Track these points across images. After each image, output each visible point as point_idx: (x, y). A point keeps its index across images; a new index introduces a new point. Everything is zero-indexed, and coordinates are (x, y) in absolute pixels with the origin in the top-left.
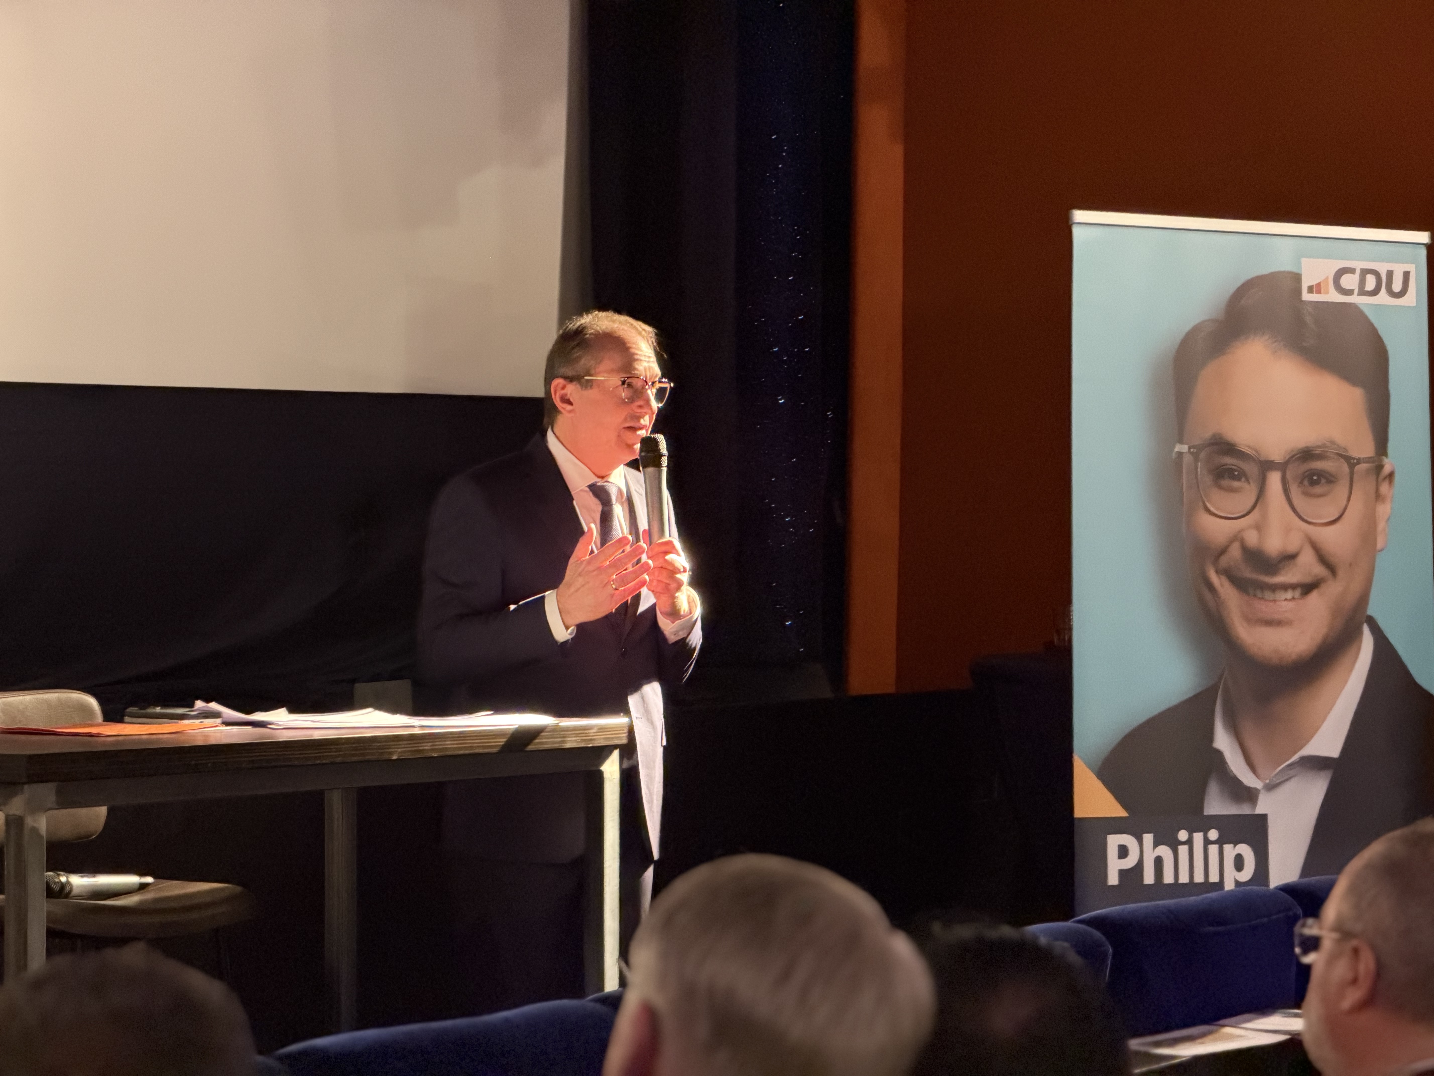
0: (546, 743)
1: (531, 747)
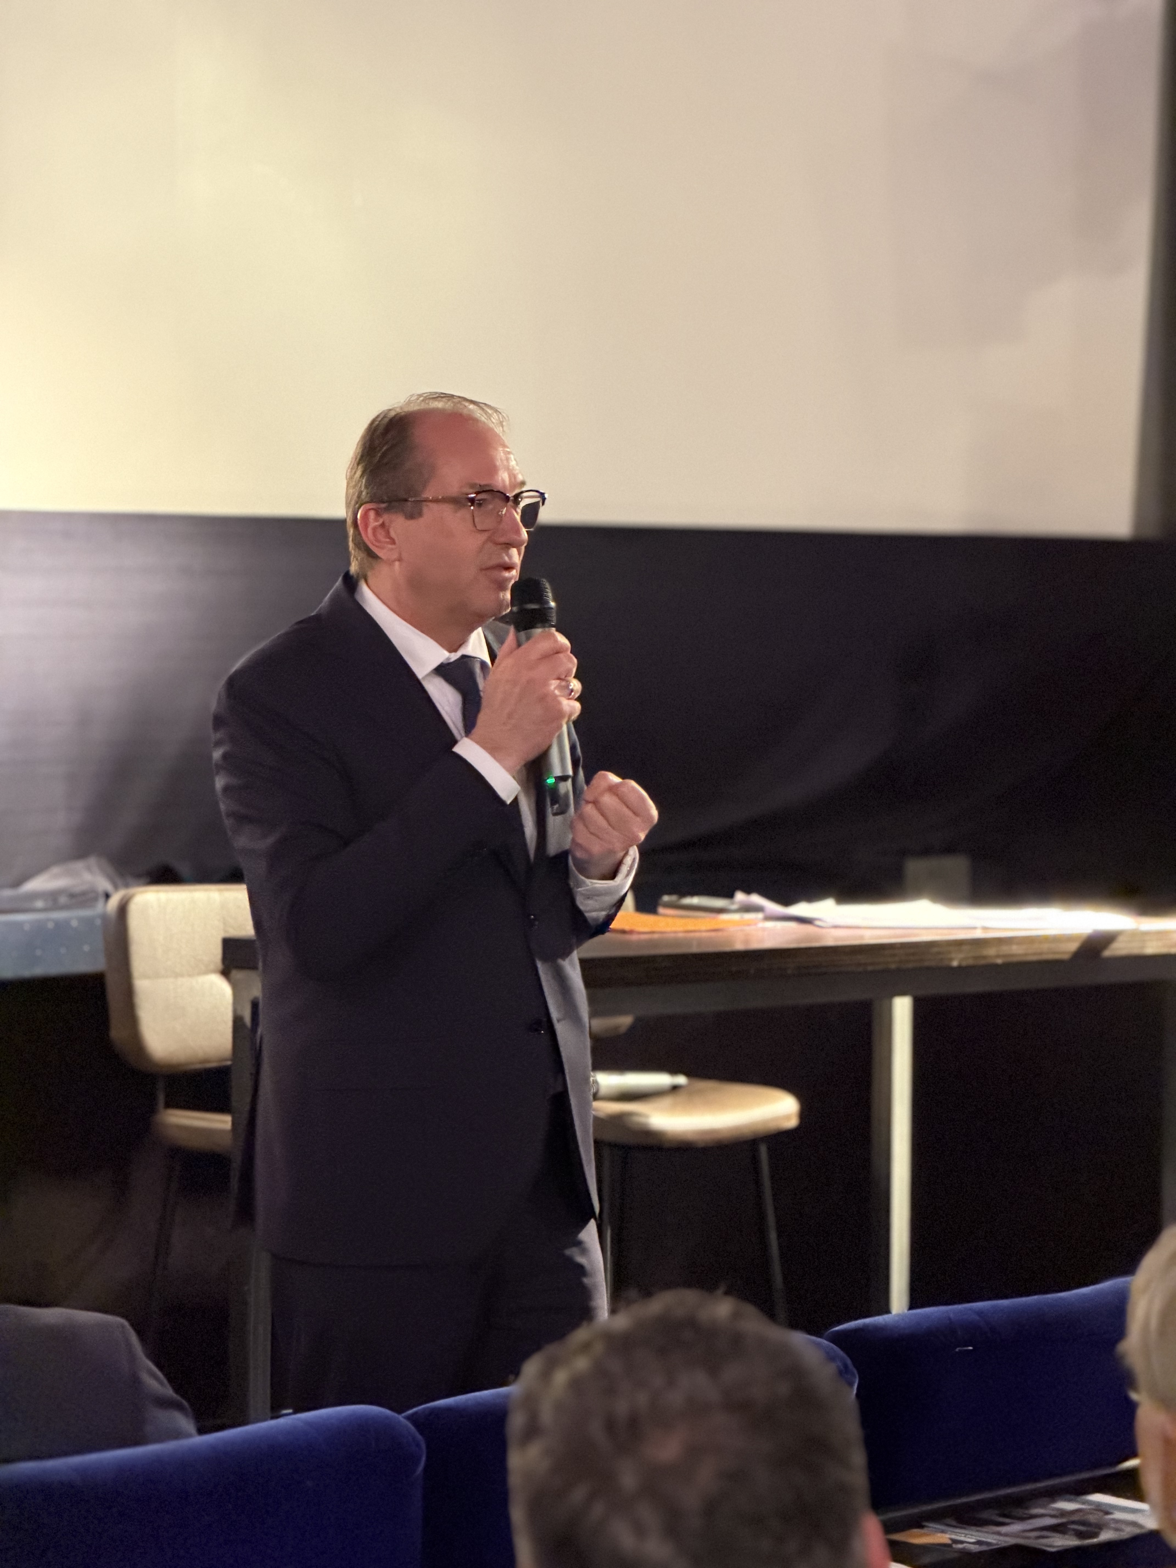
0: (1122, 949)
1: (1106, 953)
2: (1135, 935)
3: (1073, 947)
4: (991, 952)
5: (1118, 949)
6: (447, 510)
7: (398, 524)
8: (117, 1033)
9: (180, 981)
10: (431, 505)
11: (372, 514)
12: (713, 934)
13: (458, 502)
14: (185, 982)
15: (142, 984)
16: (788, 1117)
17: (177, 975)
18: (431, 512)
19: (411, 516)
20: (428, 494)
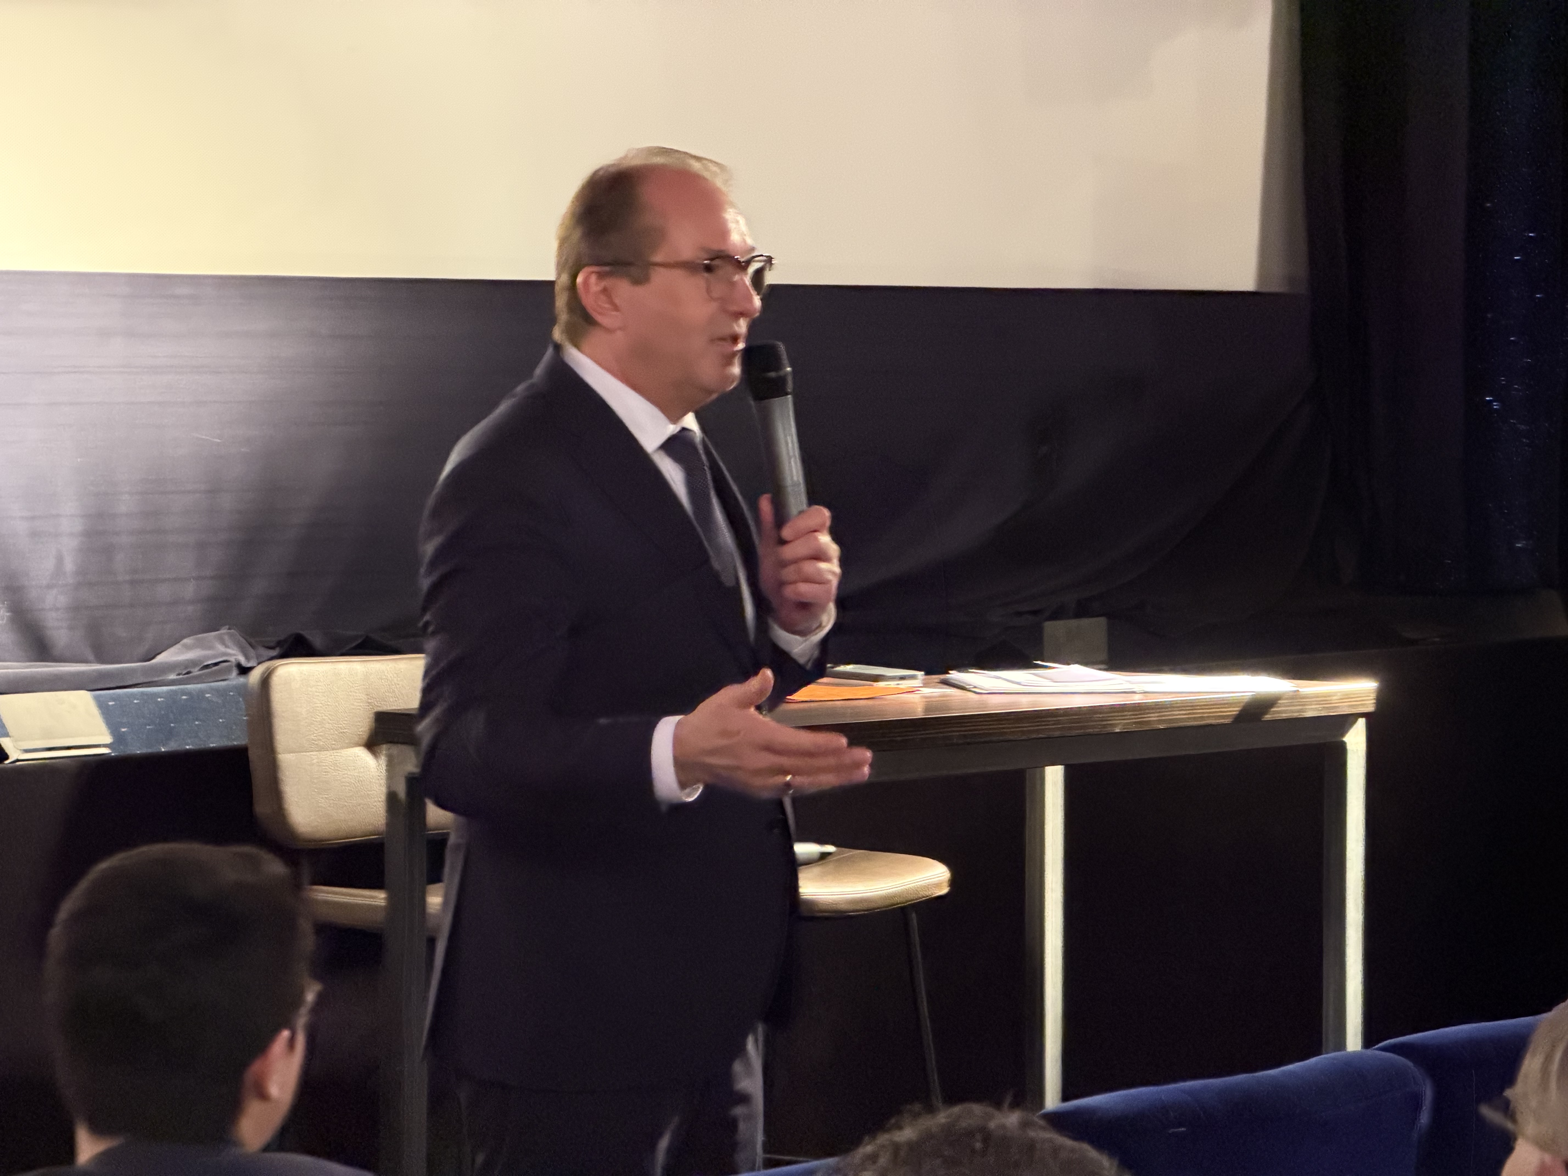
0: (1285, 712)
1: (1268, 717)
2: (1295, 696)
3: (1235, 710)
4: (1153, 717)
5: (1281, 712)
6: (678, 275)
7: (623, 289)
8: (261, 808)
9: (324, 755)
10: (662, 270)
11: (593, 279)
12: (870, 702)
13: (689, 267)
14: (328, 757)
15: (286, 758)
16: (938, 885)
17: (322, 749)
18: (660, 278)
19: (640, 280)
20: (658, 258)
